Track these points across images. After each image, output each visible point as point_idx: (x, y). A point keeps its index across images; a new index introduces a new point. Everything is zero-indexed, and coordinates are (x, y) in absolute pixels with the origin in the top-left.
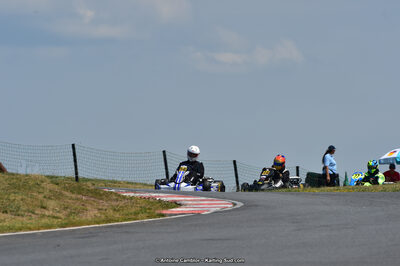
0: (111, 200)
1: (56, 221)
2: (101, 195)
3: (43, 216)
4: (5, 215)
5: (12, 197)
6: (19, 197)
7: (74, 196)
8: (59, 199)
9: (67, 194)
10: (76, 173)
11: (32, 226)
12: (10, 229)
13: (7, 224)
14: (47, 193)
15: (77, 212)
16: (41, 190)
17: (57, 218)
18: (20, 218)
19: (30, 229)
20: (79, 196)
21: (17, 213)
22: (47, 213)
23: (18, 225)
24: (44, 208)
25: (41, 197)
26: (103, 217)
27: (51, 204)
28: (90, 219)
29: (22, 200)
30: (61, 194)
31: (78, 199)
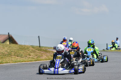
0: (50, 53)
1: (33, 59)
2: (47, 52)
3: (29, 58)
4: (18, 57)
5: (20, 52)
6: (22, 52)
7: (39, 52)
8: (34, 52)
9: (37, 51)
10: (40, 45)
11: (26, 61)
12: (19, 62)
13: (18, 60)
14: (31, 51)
15: (40, 57)
16: (29, 50)
17: (34, 58)
18: (22, 58)
19: (25, 62)
20: (41, 52)
21: (21, 57)
22: (31, 57)
23: (22, 60)
24: (30, 55)
25: (29, 52)
26: (48, 58)
27: (32, 54)
28: (44, 59)
29: (23, 53)
30: (35, 51)
31: (40, 53)
